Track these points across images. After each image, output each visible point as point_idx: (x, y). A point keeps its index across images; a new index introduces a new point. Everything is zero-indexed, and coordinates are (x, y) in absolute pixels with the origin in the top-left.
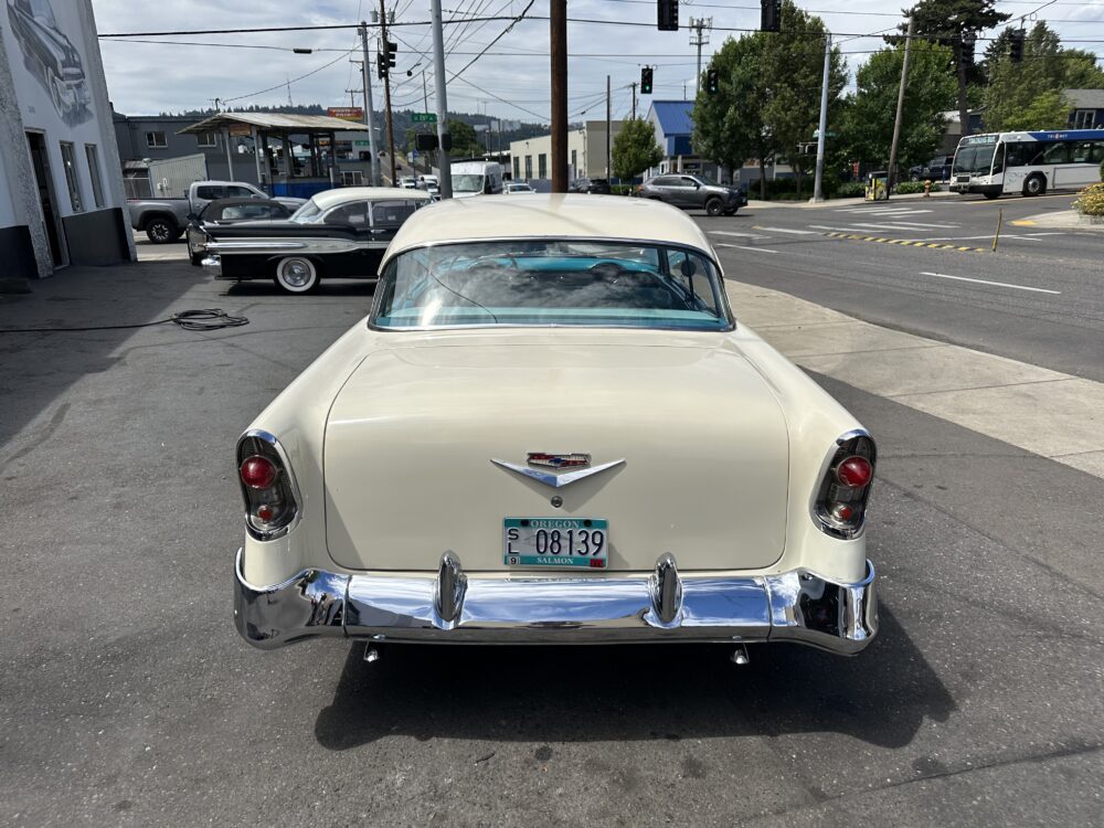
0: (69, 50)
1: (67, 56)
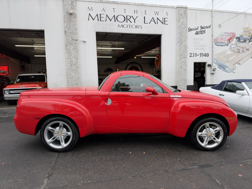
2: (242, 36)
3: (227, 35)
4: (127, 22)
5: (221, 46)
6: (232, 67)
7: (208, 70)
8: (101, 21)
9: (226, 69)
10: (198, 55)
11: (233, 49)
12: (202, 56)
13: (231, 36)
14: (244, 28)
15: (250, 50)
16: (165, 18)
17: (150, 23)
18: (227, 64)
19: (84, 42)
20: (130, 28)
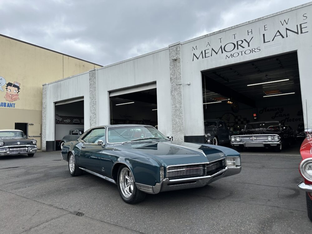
4: (238, 49)
8: (205, 57)
16: (301, 25)
17: (273, 40)
19: (189, 85)
20: (242, 55)
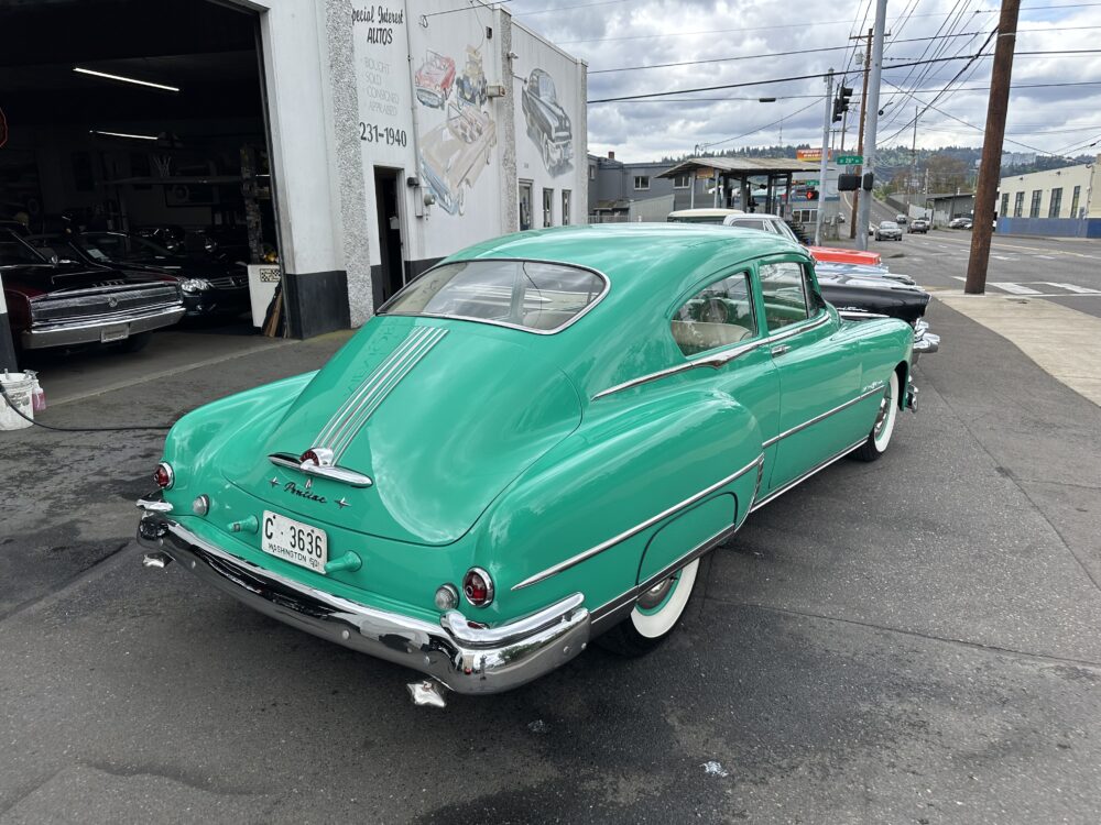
0: (563, 119)
1: (561, 123)
2: (466, 78)
3: (438, 62)
5: (432, 106)
6: (457, 193)
7: (408, 202)
9: (446, 198)
10: (382, 135)
11: (453, 123)
12: (391, 140)
13: (448, 71)
14: (469, 48)
15: (484, 134)
18: (447, 182)
